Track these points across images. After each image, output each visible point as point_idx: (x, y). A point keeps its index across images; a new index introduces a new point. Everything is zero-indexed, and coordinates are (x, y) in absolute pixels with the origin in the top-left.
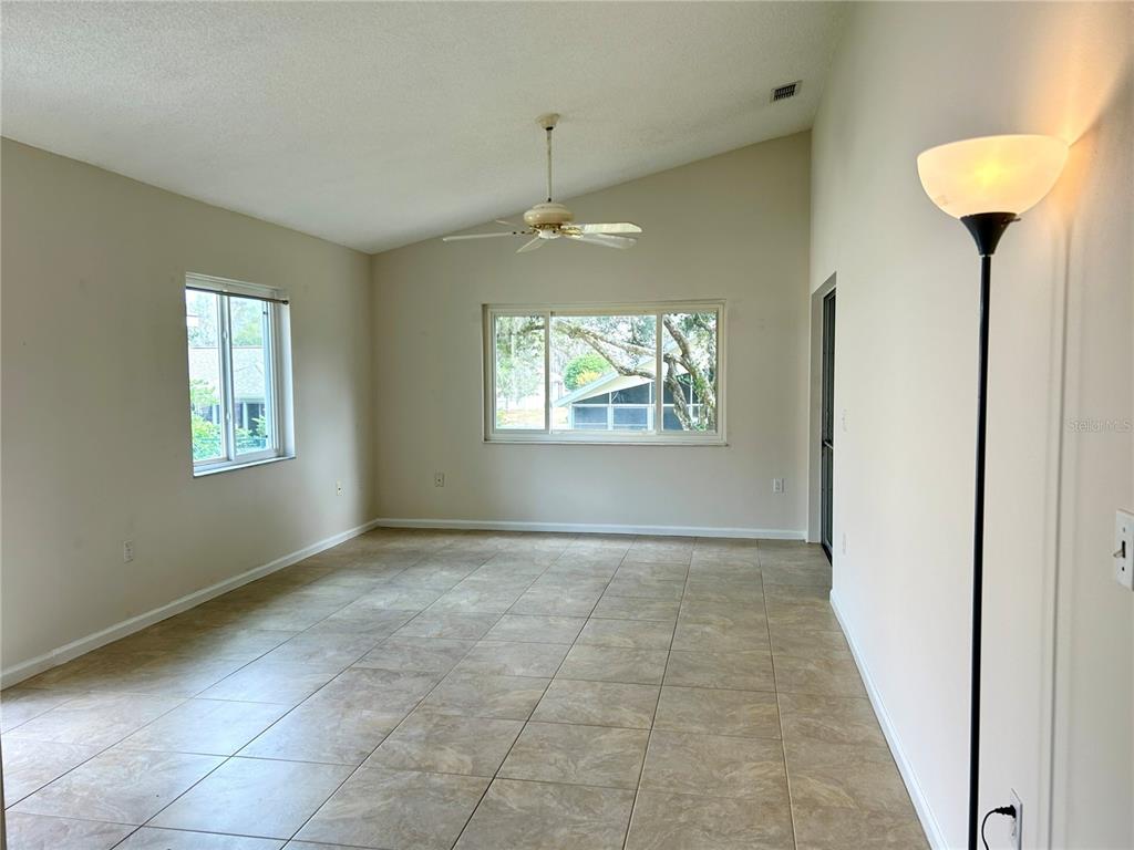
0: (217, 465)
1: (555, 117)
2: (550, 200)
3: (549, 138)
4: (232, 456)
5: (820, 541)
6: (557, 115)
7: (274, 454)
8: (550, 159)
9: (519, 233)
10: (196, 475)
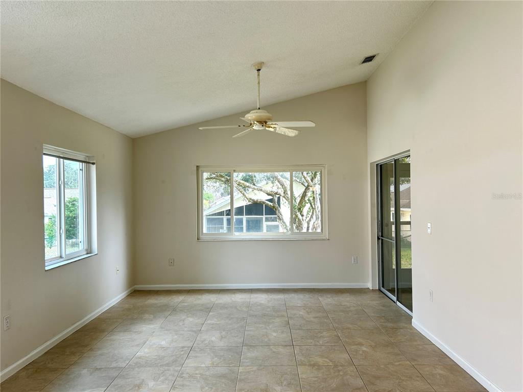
0: (56, 261)
1: (262, 63)
2: (259, 108)
3: (259, 75)
4: (64, 255)
5: (378, 288)
6: (263, 63)
7: (85, 253)
8: (259, 86)
9: (242, 126)
10: (47, 268)
